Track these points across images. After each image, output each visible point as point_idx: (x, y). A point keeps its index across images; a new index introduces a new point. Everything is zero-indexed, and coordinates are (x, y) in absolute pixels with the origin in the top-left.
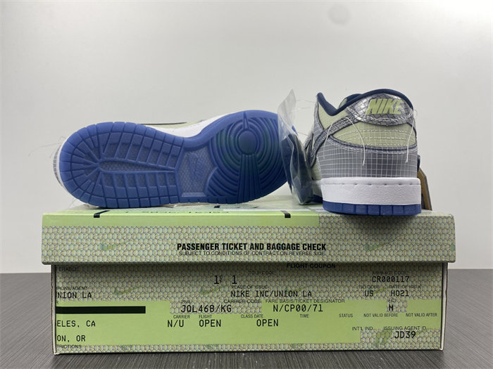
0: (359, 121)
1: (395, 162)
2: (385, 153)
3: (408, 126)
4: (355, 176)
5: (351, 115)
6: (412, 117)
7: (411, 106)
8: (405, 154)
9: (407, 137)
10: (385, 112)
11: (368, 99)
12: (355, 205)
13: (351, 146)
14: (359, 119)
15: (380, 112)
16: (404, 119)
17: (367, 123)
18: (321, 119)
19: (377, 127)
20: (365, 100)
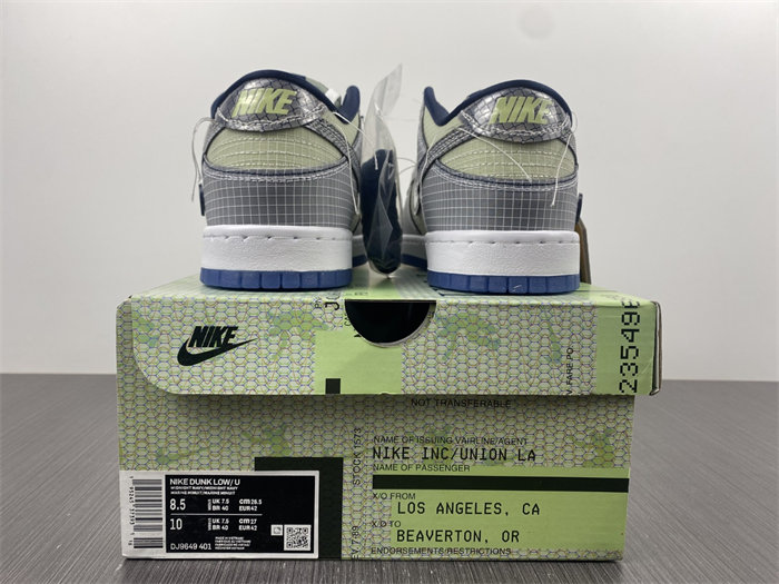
0: (479, 135)
1: (534, 204)
2: (518, 189)
3: (558, 144)
4: (470, 228)
5: (467, 124)
6: (567, 130)
7: (567, 110)
8: (551, 193)
9: (557, 162)
10: (521, 119)
11: (495, 96)
12: (469, 277)
13: (465, 178)
14: (480, 130)
15: (512, 120)
16: (555, 132)
17: (491, 138)
18: (426, 131)
19: (507, 146)
20: (488, 100)
